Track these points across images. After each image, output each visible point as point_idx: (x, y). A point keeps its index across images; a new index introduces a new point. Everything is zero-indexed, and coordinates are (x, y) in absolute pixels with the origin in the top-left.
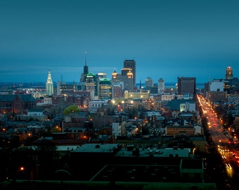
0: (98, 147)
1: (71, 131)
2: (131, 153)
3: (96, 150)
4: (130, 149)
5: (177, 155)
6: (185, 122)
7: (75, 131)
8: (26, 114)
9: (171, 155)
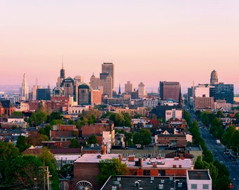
0: (99, 157)
1: (60, 140)
2: (134, 163)
3: (98, 161)
4: (131, 160)
5: (180, 166)
6: (175, 130)
7: (64, 140)
8: (7, 121)
9: (175, 166)
